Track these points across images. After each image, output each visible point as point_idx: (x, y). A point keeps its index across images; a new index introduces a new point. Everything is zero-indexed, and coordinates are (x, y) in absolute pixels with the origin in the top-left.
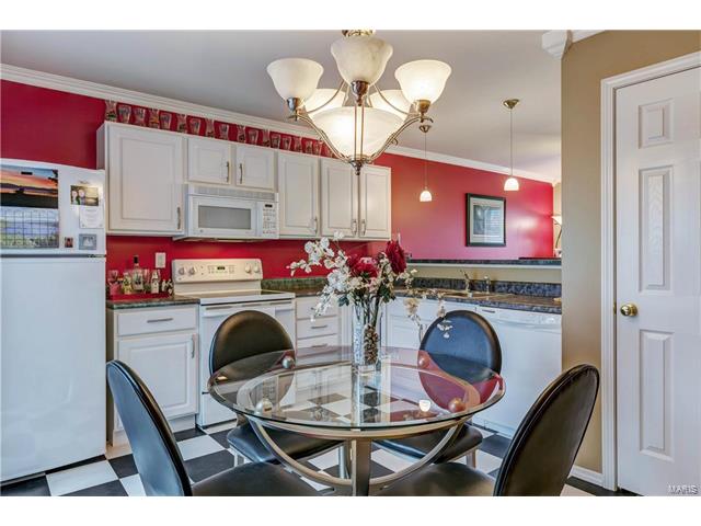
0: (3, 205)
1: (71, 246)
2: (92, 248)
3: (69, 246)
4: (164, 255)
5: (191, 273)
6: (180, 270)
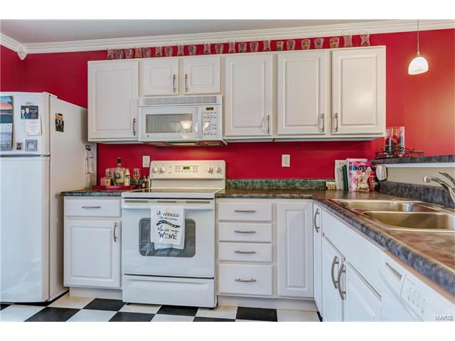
0: (2, 123)
1: (20, 149)
2: (33, 150)
3: (19, 148)
4: (149, 157)
5: (161, 172)
6: (153, 170)
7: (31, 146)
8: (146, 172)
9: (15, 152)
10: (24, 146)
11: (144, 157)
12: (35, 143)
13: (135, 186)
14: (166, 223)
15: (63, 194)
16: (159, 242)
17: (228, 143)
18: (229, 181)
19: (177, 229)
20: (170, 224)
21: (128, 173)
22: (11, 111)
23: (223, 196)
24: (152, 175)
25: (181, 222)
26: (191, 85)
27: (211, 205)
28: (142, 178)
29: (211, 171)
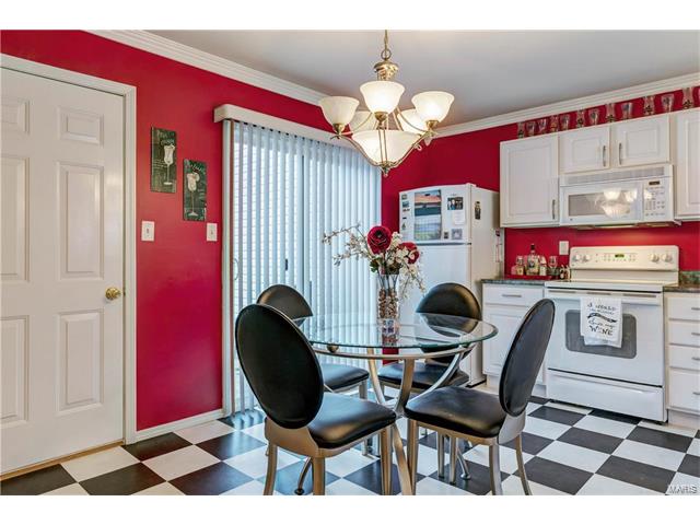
2: (458, 238)
3: (446, 237)
4: (567, 243)
5: (585, 260)
6: (575, 257)
7: (457, 235)
8: (564, 260)
9: (443, 241)
10: (450, 236)
11: (561, 243)
12: (459, 231)
13: (551, 276)
14: (600, 316)
15: (483, 281)
16: (591, 336)
17: (683, 223)
18: (684, 273)
19: (613, 324)
20: (604, 318)
21: (544, 261)
22: (439, 203)
23: (674, 290)
24: (572, 264)
25: (618, 316)
26: (627, 155)
27: (658, 299)
28: (559, 267)
29: (656, 260)
